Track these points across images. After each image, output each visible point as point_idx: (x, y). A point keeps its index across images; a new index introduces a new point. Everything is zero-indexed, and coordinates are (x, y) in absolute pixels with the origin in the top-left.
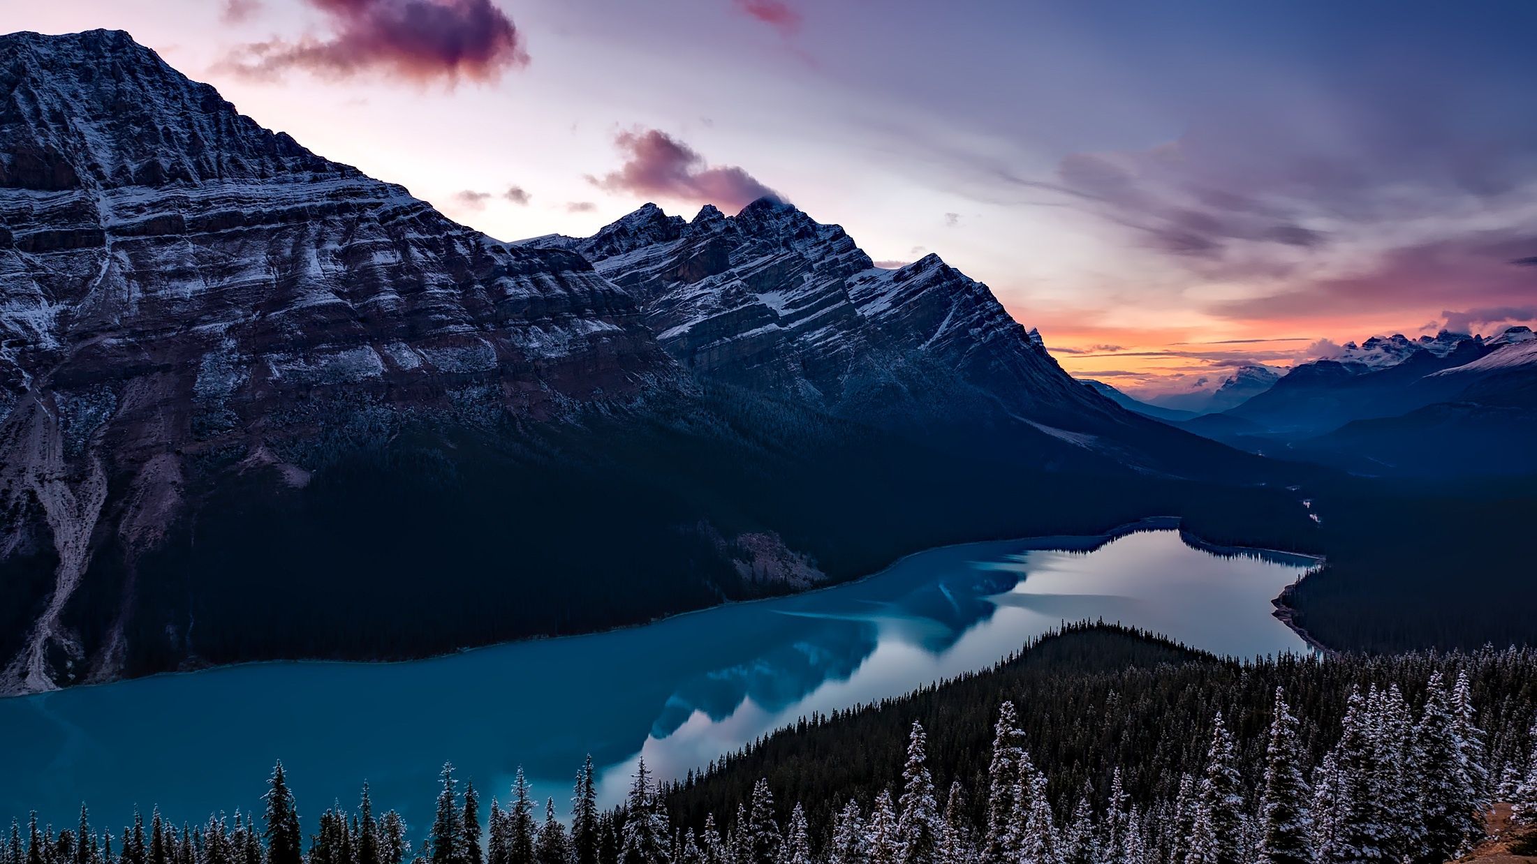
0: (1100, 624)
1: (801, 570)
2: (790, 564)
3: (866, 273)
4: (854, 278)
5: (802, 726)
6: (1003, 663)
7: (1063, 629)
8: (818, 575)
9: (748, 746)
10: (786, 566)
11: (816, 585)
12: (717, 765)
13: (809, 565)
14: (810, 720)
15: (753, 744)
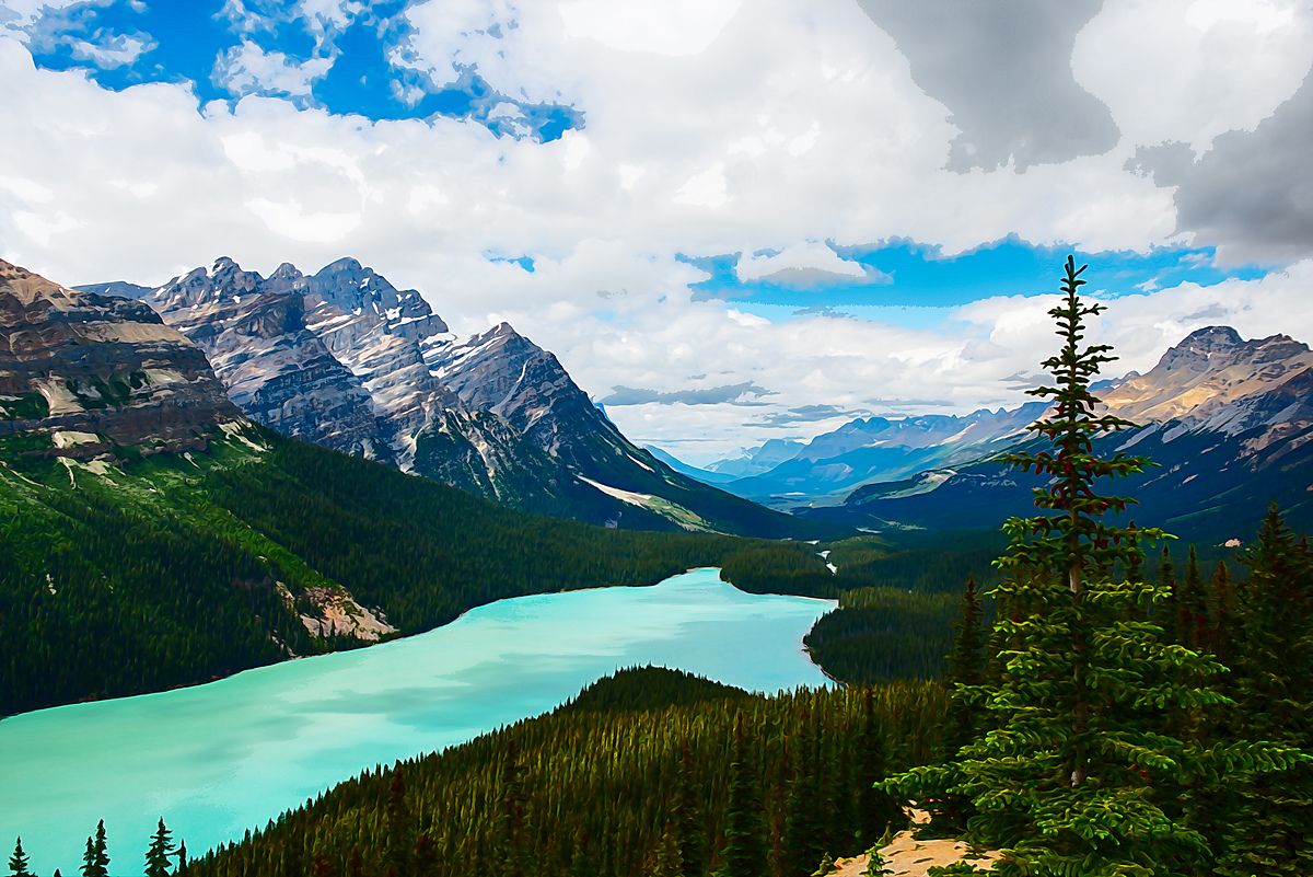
0: (649, 667)
1: (369, 623)
2: (357, 618)
3: (441, 337)
4: (429, 341)
5: (365, 776)
6: (561, 706)
7: (617, 672)
8: (387, 629)
9: (310, 801)
10: (354, 620)
11: (385, 638)
12: (276, 822)
13: (378, 618)
14: (373, 771)
15: (315, 799)
